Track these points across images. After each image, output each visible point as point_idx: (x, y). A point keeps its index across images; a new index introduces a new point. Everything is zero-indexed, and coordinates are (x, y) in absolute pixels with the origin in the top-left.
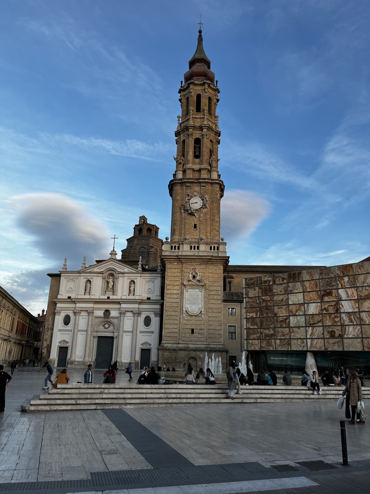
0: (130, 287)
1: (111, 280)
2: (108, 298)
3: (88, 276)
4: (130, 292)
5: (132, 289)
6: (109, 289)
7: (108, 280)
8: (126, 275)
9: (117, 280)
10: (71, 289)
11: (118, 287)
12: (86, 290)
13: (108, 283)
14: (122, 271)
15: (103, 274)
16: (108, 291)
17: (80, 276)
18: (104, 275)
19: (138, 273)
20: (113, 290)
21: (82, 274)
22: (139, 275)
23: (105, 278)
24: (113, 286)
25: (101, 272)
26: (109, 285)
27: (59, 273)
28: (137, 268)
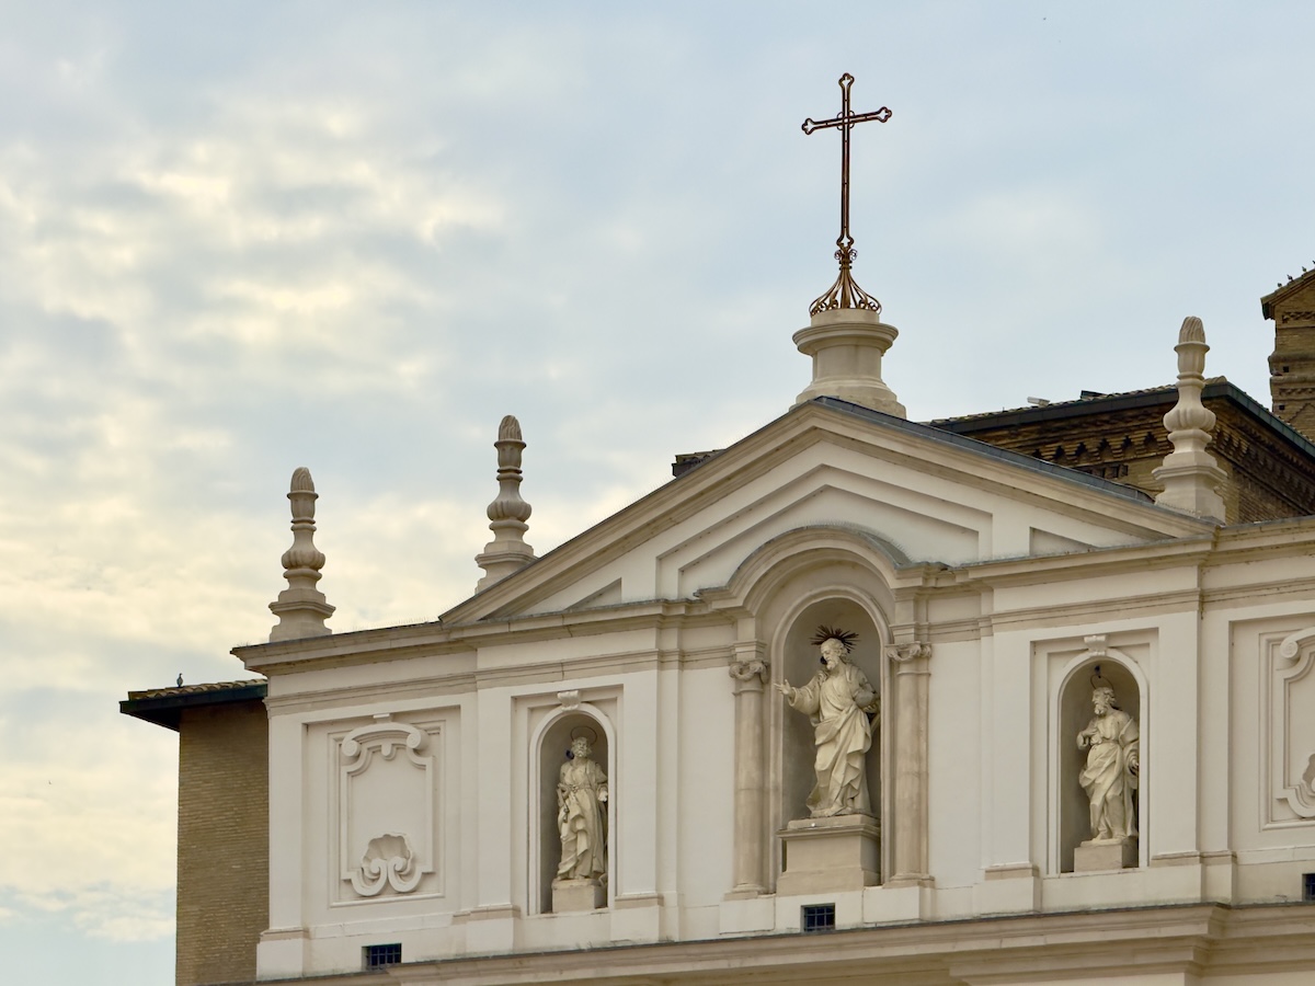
0: (1076, 758)
1: (834, 694)
3: (562, 667)
4: (1078, 825)
5: (1101, 778)
6: (827, 813)
7: (805, 697)
8: (1005, 601)
9: (905, 684)
10: (388, 864)
11: (922, 777)
12: (553, 847)
13: (802, 728)
15: (728, 618)
16: (804, 837)
17: (470, 680)
18: (748, 630)
20: (874, 809)
21: (488, 659)
22: (1186, 580)
23: (762, 678)
24: (871, 757)
25: (704, 595)
26: (823, 758)
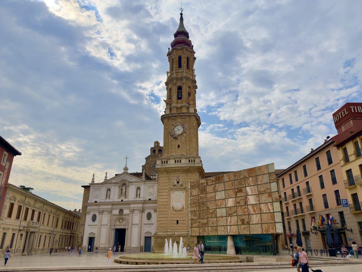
0: (137, 192)
1: (124, 188)
2: (122, 200)
3: (108, 186)
4: (137, 196)
5: (138, 193)
6: (123, 194)
7: (122, 188)
8: (134, 183)
9: (128, 188)
10: (96, 196)
11: (128, 193)
12: (107, 196)
13: (122, 190)
14: (131, 181)
15: (118, 184)
17: (103, 186)
19: (142, 181)
20: (125, 194)
21: (104, 185)
22: (143, 183)
24: (126, 192)
25: (117, 182)
26: (123, 192)
27: (89, 185)
28: (141, 178)
